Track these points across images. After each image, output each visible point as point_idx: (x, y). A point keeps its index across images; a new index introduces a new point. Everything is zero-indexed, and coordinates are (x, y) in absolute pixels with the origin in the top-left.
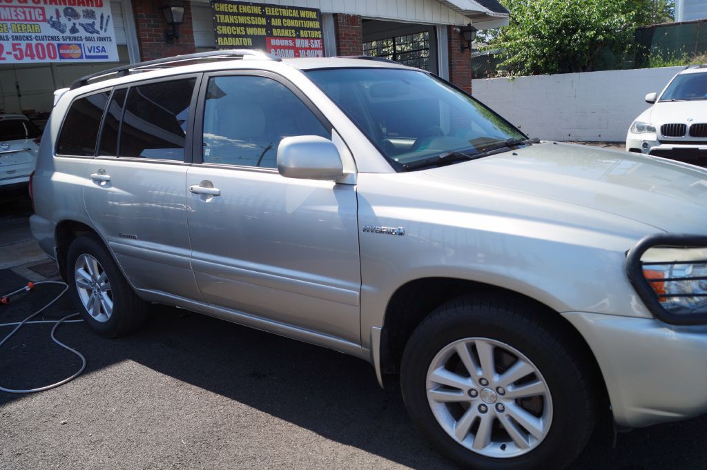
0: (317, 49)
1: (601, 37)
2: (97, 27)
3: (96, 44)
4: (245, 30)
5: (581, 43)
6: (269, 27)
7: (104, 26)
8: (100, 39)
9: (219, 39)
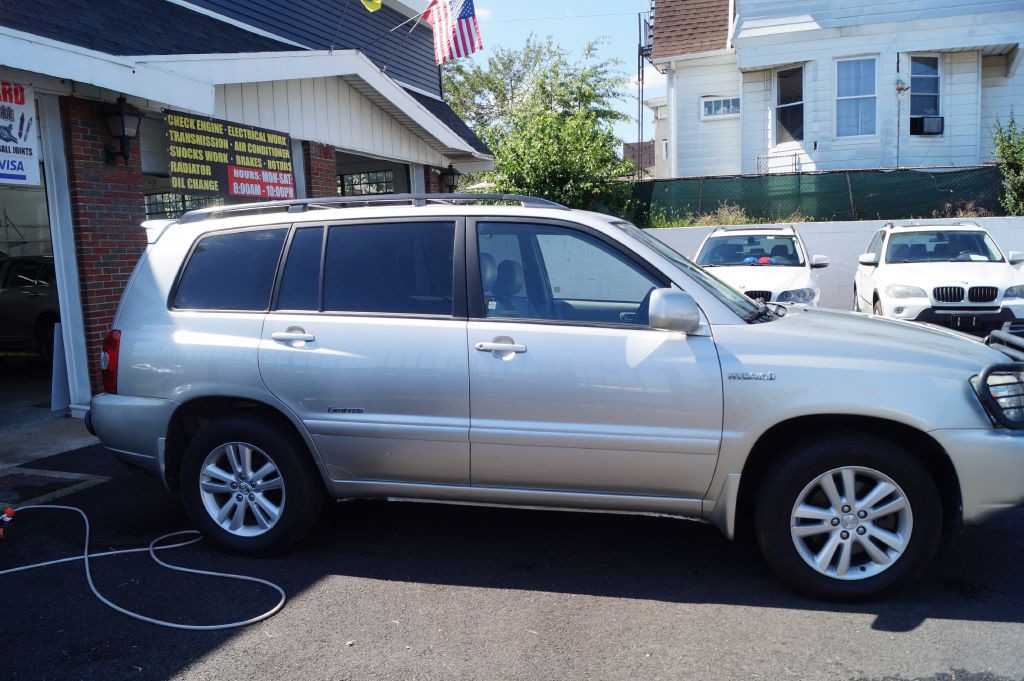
0: (286, 185)
1: (596, 190)
2: (15, 133)
3: (12, 157)
4: (204, 154)
5: (574, 196)
6: (231, 152)
7: (24, 132)
8: (17, 150)
9: (172, 163)
